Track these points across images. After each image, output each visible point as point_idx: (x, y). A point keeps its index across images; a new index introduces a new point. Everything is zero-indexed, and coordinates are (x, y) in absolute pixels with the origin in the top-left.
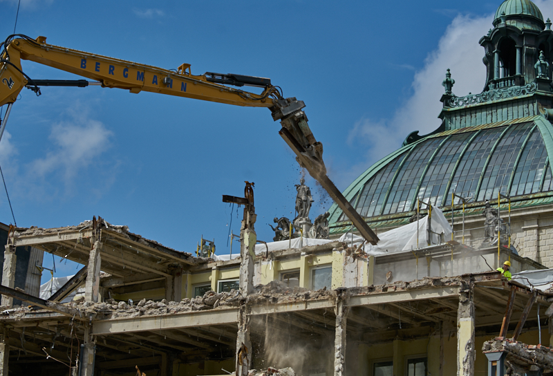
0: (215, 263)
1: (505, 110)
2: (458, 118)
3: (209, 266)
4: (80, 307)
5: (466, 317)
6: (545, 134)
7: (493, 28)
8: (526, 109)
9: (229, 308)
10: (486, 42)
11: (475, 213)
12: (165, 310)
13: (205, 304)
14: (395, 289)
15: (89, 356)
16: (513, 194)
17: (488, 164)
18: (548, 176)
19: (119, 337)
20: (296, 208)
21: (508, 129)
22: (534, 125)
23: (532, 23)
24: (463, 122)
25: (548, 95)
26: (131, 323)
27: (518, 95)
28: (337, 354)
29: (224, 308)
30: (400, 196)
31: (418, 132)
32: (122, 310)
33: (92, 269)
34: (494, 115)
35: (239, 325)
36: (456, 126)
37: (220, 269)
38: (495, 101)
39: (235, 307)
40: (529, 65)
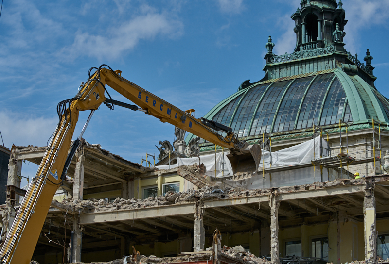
0: (160, 171)
1: (312, 65)
2: (278, 70)
3: (155, 173)
4: (71, 204)
5: (370, 207)
6: (343, 82)
7: (300, 8)
8: (327, 64)
9: (187, 203)
10: (296, 17)
11: (296, 138)
12: (136, 205)
13: (167, 200)
14: (315, 188)
15: (78, 239)
16: (322, 124)
17: (303, 103)
18: (348, 111)
19: (95, 226)
20: (175, 134)
21: (315, 78)
22: (334, 75)
23: (329, 4)
24: (281, 73)
25: (343, 54)
26: (110, 215)
27: (321, 54)
28: (272, 235)
29: (183, 203)
30: (239, 126)
31: (249, 80)
32: (102, 206)
33: (78, 176)
34: (304, 68)
35: (195, 216)
36: (276, 76)
37: (163, 175)
38: (305, 59)
39: (193, 202)
40: (328, 33)
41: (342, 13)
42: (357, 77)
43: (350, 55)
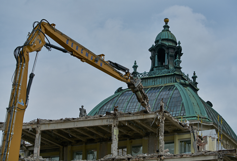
1: (161, 79)
4: (32, 159)
6: (180, 91)
8: (170, 80)
10: (151, 50)
17: (155, 103)
18: (183, 109)
21: (163, 88)
22: (174, 86)
23: (172, 43)
25: (180, 74)
27: (166, 73)
31: (122, 87)
34: (156, 81)
38: (157, 76)
40: (171, 61)
41: (180, 49)
42: (188, 88)
43: (184, 75)
